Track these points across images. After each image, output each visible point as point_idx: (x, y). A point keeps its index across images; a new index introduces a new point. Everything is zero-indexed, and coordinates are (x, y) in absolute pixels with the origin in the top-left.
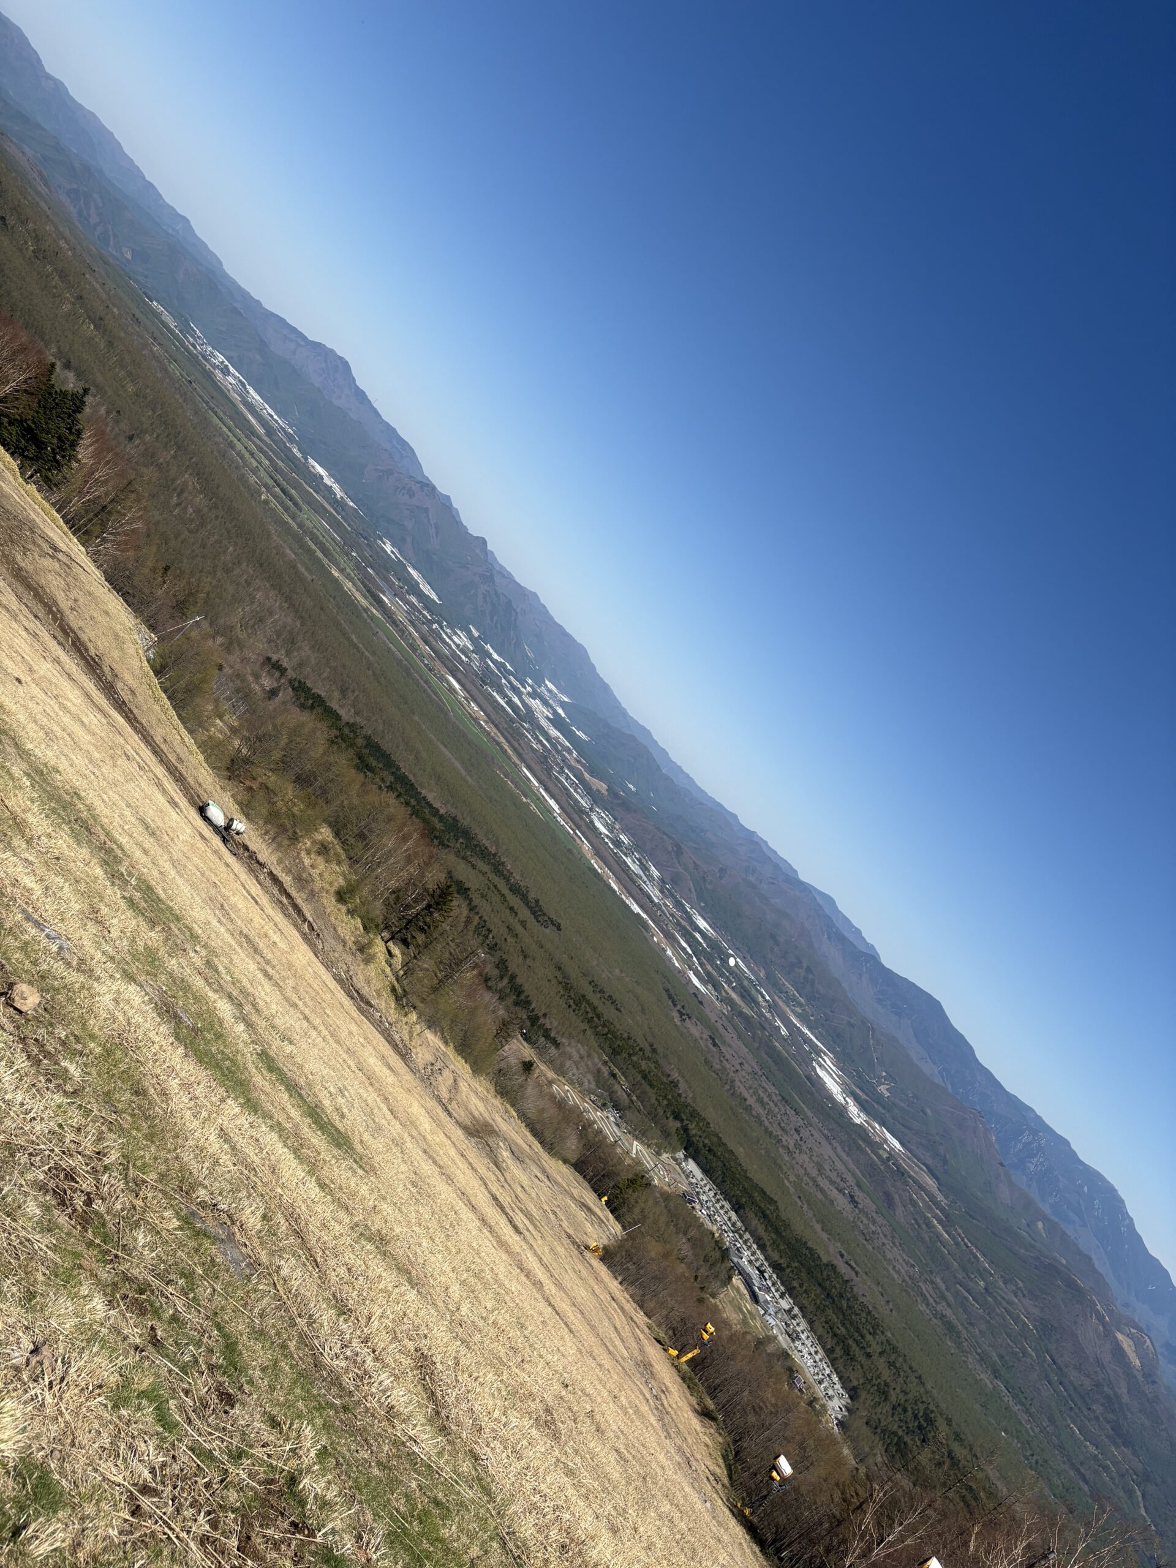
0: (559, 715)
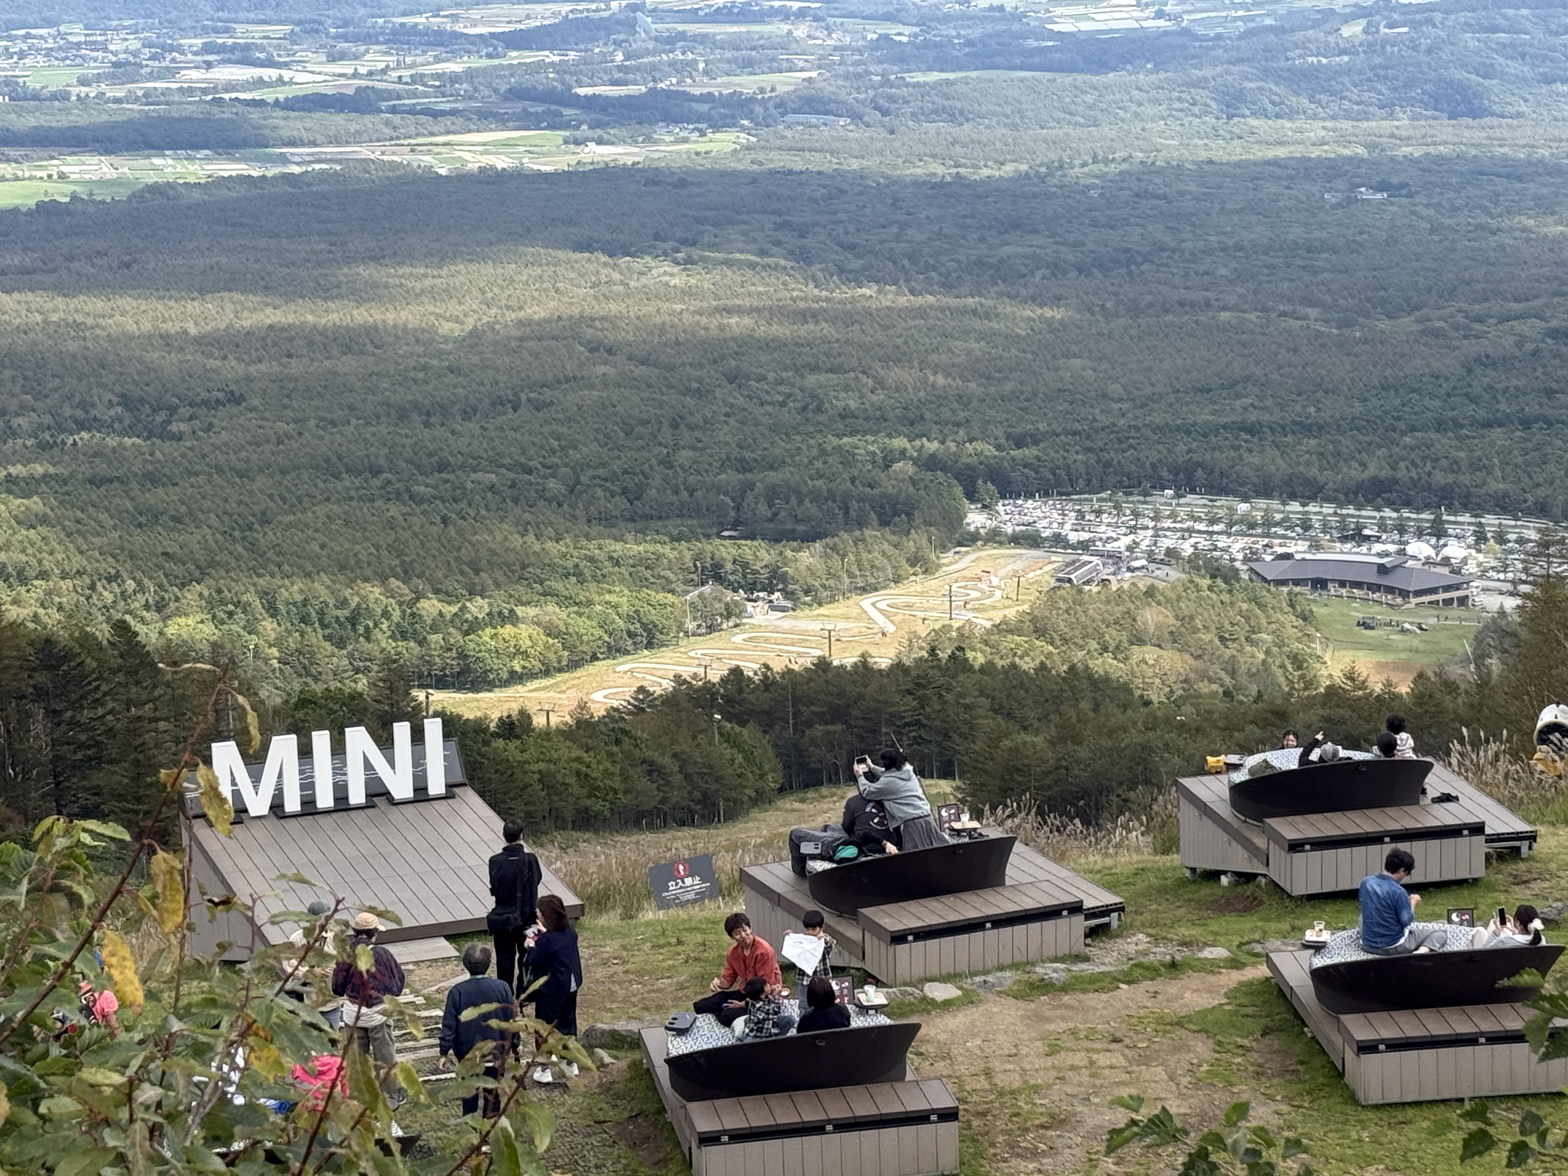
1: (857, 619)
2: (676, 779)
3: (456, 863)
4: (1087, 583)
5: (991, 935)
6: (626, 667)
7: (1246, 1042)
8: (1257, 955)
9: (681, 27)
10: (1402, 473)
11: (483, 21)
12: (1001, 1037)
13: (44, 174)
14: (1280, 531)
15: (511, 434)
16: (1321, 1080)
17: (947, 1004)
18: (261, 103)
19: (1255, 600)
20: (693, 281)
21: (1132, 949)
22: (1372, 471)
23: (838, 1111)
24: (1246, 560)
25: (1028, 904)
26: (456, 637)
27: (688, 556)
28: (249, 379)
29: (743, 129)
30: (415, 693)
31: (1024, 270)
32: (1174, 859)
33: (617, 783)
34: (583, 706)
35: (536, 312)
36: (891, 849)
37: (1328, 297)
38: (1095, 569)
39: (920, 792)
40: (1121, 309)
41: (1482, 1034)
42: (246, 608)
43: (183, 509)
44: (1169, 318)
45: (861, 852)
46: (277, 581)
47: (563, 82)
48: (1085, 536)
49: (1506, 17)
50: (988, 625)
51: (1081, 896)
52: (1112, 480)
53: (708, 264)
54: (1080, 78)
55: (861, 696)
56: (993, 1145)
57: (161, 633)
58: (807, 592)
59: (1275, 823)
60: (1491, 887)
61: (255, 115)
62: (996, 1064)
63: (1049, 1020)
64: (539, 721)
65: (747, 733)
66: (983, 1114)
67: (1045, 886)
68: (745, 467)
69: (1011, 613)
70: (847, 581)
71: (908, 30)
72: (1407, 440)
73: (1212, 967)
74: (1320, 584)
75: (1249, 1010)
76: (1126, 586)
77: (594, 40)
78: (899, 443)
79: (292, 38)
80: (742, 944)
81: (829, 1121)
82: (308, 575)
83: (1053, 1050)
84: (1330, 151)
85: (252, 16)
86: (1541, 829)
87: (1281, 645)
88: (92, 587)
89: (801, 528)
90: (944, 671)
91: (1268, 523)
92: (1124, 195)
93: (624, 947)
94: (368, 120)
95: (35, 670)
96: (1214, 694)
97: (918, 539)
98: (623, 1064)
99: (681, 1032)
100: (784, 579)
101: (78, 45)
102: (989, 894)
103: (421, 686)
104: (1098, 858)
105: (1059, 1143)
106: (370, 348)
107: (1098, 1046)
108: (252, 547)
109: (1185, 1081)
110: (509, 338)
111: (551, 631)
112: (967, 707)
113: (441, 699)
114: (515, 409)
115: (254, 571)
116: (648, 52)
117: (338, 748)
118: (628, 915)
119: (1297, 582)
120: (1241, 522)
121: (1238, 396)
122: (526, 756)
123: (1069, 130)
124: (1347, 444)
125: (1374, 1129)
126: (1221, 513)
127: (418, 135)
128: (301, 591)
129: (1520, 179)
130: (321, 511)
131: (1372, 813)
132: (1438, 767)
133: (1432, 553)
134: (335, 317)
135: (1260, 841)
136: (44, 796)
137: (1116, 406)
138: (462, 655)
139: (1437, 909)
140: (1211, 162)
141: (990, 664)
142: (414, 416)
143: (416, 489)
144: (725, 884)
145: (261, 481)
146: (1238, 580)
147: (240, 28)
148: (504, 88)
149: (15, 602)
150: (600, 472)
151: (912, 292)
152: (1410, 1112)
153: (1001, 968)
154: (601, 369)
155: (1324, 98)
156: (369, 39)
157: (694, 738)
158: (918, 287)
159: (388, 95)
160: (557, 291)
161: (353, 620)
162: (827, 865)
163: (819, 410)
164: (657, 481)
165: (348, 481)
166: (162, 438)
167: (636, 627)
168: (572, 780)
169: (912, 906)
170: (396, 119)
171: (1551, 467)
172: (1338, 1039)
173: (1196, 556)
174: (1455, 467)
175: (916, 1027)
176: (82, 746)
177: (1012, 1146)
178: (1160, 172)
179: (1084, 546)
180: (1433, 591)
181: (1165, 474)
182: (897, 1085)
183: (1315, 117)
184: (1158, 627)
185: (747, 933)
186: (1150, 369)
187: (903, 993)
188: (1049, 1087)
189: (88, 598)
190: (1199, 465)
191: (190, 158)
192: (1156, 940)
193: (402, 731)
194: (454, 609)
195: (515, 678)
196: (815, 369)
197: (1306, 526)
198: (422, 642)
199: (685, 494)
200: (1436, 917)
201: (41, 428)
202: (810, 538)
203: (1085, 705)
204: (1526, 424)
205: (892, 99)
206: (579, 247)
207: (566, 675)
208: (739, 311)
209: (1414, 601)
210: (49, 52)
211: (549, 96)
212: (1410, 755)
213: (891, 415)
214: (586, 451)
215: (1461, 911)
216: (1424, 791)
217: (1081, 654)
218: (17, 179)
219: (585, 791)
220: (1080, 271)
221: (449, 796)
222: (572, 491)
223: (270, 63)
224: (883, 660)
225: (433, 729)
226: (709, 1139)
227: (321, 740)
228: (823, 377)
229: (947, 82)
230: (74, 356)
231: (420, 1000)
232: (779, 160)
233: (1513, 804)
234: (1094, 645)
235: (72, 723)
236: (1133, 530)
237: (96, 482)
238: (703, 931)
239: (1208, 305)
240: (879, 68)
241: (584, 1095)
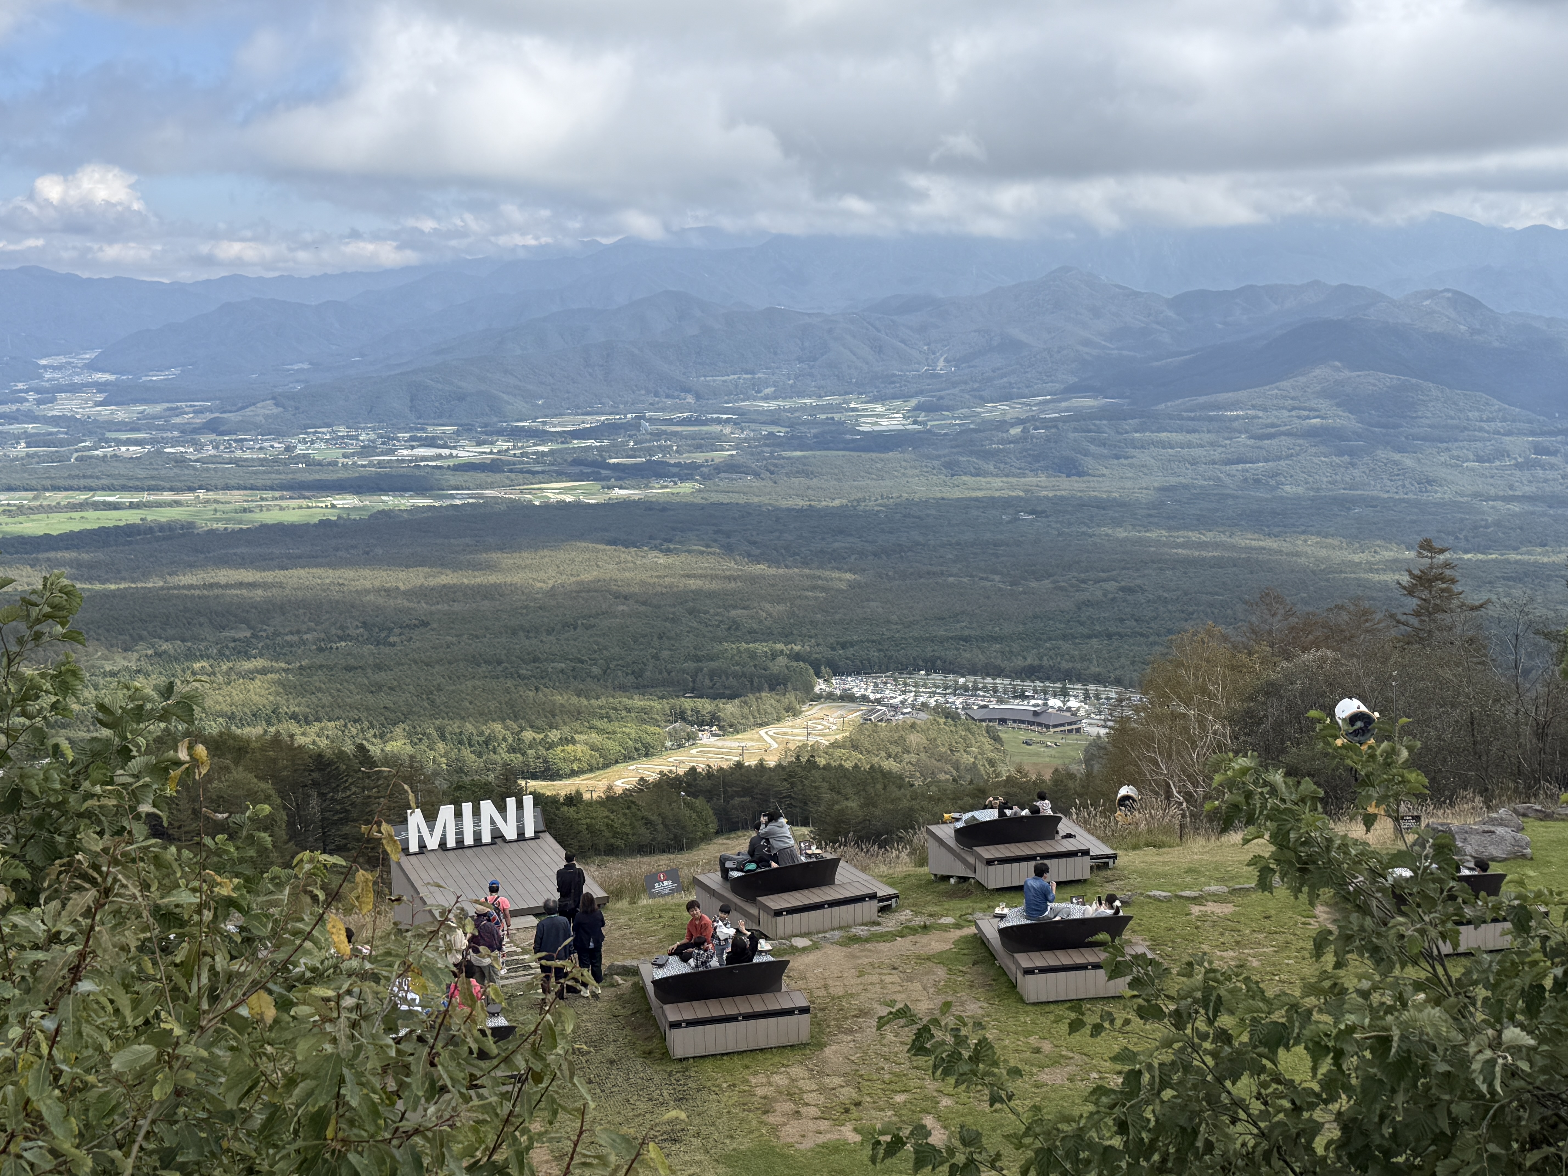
0: (107, 383)
1: (758, 740)
2: (660, 827)
3: (540, 875)
4: (881, 721)
5: (827, 911)
6: (633, 767)
7: (964, 969)
8: (970, 921)
9: (663, 428)
10: (1045, 662)
11: (560, 424)
12: (833, 967)
13: (323, 505)
14: (981, 693)
15: (572, 642)
16: (1004, 989)
17: (804, 949)
18: (440, 467)
19: (969, 730)
20: (670, 561)
21: (903, 918)
22: (1029, 661)
23: (745, 1009)
24: (964, 708)
25: (848, 894)
26: (542, 751)
27: (667, 707)
28: (432, 613)
29: (696, 481)
30: (519, 782)
31: (845, 555)
32: (925, 870)
33: (628, 830)
34: (610, 788)
35: (586, 577)
36: (774, 865)
37: (1005, 570)
38: (884, 714)
39: (788, 834)
40: (897, 576)
41: (1089, 964)
42: (429, 736)
43: (395, 683)
44: (922, 580)
45: (758, 867)
46: (446, 722)
47: (601, 456)
48: (879, 696)
49: (1095, 425)
50: (827, 743)
51: (876, 890)
52: (892, 666)
53: (677, 552)
54: (874, 455)
55: (759, 782)
56: (828, 1026)
57: (382, 750)
58: (731, 726)
59: (979, 850)
60: (1093, 884)
61: (437, 474)
62: (830, 982)
63: (858, 957)
64: (587, 796)
65: (699, 802)
66: (823, 1010)
67: (856, 884)
68: (698, 659)
69: (839, 737)
70: (752, 720)
71: (783, 430)
72: (1048, 645)
73: (945, 928)
74: (1003, 721)
75: (966, 951)
76: (900, 723)
77: (618, 434)
78: (779, 646)
79: (457, 433)
80: (695, 918)
81: (740, 1014)
82: (463, 718)
83: (861, 974)
84: (1005, 493)
85: (436, 422)
86: (1120, 853)
87: (982, 754)
88: (345, 726)
89: (727, 692)
90: (804, 768)
91: (976, 688)
92: (898, 516)
93: (630, 920)
94: (498, 477)
95: (312, 771)
96: (947, 780)
97: (790, 697)
98: (629, 984)
99: (660, 966)
100: (718, 719)
101: (343, 437)
102: (826, 889)
103: (524, 778)
104: (885, 869)
105: (864, 1025)
106: (497, 596)
107: (885, 971)
108: (432, 703)
109: (931, 990)
110: (571, 591)
111: (593, 748)
112: (816, 788)
113: (534, 784)
114: (575, 629)
115: (433, 717)
116: (646, 441)
117: (476, 812)
118: (633, 902)
119: (990, 720)
120: (961, 688)
121: (958, 622)
122: (579, 816)
123: (869, 482)
124: (1016, 647)
125: (1033, 1016)
126: (950, 684)
127: (524, 484)
128: (459, 727)
129: (1104, 509)
130: (469, 684)
131: (1030, 844)
132: (1065, 820)
133: (1061, 704)
134: (478, 580)
135: (971, 860)
136: (316, 840)
137: (894, 627)
138: (546, 761)
139: (1065, 896)
140: (943, 499)
141: (829, 764)
142: (521, 633)
143: (521, 672)
144: (686, 884)
145: (438, 668)
146: (960, 719)
147: (430, 429)
148: (570, 459)
149: (303, 734)
150: (620, 662)
151: (786, 567)
152: (1052, 1007)
153: (833, 929)
154: (621, 608)
155: (1002, 466)
156: (500, 433)
157: (670, 805)
158: (790, 564)
159: (509, 463)
160: (598, 566)
161: (487, 743)
162: (740, 874)
163: (737, 629)
164: (650, 667)
165: (484, 668)
166: (384, 644)
167: (639, 745)
168: (603, 828)
169: (785, 896)
170: (513, 476)
171: (1123, 660)
172: (1013, 967)
173: (937, 706)
174: (1072, 659)
175: (788, 962)
176: (337, 812)
177: (839, 1027)
178: (917, 504)
179: (878, 701)
180: (1063, 725)
181: (921, 663)
182: (778, 995)
183: (997, 476)
184: (918, 744)
185: (698, 912)
186: (912, 607)
187: (780, 944)
188: (858, 995)
189: (343, 732)
190: (938, 658)
191: (402, 496)
192: (916, 913)
193: (511, 802)
194: (542, 736)
195: (574, 774)
196: (735, 607)
197: (995, 690)
198: (524, 754)
199: (665, 674)
200: (1064, 900)
201: (318, 639)
202: (732, 697)
203: (879, 786)
204: (1109, 636)
205: (775, 465)
206: (609, 543)
207: (602, 772)
208: (694, 576)
209: (1052, 730)
210: (327, 441)
211: (594, 464)
212: (1050, 813)
213: (775, 632)
214: (612, 651)
215: (1078, 897)
216: (1057, 832)
217: (876, 759)
218: (309, 507)
219: (611, 835)
220: (875, 555)
221: (536, 837)
222: (605, 672)
223: (445, 446)
224: (771, 762)
225: (528, 800)
226: (675, 1025)
227: (467, 807)
228: (739, 612)
229: (805, 457)
230: (337, 602)
231: (519, 950)
232: (715, 498)
233: (1105, 840)
234: (883, 754)
235: (333, 800)
236: (904, 692)
237: (349, 669)
238: (673, 911)
239: (942, 574)
240: (768, 449)
241: (608, 1001)
